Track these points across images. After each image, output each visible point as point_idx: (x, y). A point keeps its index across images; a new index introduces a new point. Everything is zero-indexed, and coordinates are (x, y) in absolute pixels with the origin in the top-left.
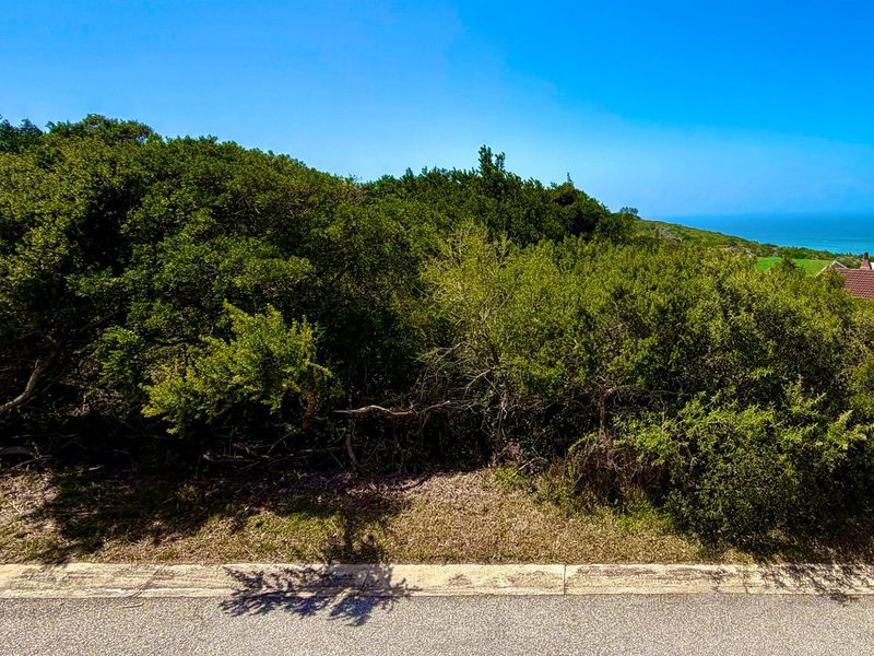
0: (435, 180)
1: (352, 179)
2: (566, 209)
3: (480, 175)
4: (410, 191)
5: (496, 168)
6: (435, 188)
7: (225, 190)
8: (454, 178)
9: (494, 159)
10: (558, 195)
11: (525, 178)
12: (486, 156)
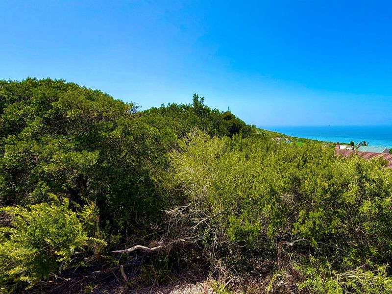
0: (173, 108)
1: (133, 104)
2: (228, 122)
3: (193, 106)
4: (163, 113)
5: (200, 103)
6: (174, 111)
7: (51, 108)
8: (182, 107)
9: (199, 99)
10: (225, 116)
11: (212, 108)
12: (196, 98)
